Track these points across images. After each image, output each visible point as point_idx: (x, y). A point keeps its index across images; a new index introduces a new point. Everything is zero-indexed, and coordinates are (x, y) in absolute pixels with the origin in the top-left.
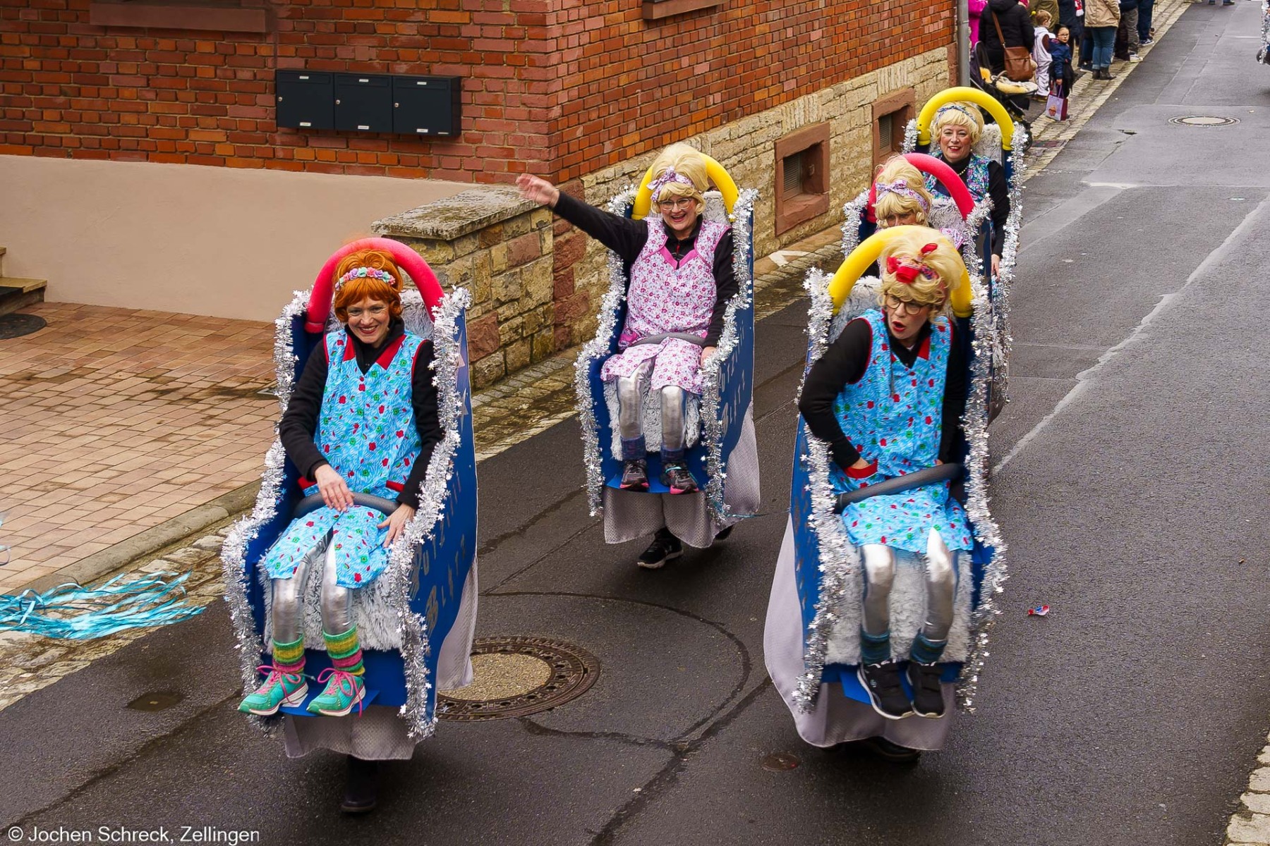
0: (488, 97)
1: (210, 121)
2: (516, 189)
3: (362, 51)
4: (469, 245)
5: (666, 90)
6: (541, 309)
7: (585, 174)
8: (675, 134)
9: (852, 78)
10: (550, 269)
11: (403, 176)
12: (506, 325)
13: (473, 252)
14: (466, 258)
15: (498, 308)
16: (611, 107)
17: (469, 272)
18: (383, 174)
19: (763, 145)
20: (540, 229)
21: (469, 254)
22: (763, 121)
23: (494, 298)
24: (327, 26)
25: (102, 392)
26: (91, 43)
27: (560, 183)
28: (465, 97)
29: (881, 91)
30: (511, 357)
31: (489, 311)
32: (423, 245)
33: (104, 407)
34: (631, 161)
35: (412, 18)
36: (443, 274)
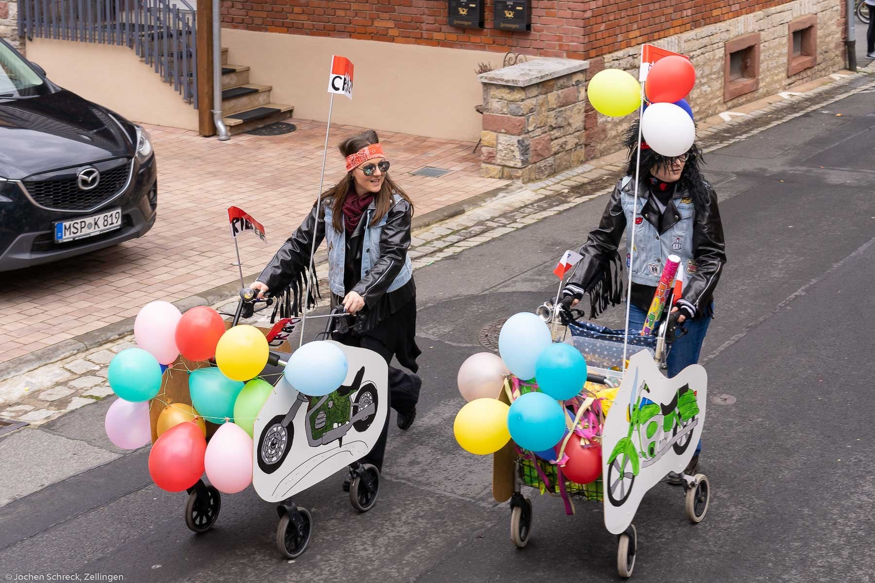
0: (548, 4)
1: (386, 16)
2: (564, 60)
4: (535, 91)
5: (657, 5)
6: (577, 134)
7: (605, 54)
8: (662, 33)
9: (776, 6)
10: (583, 110)
12: (555, 141)
13: (537, 96)
14: (533, 99)
15: (550, 131)
16: (623, 13)
17: (534, 107)
18: (485, 48)
19: (717, 44)
20: (577, 85)
21: (535, 96)
22: (718, 28)
23: (549, 125)
27: (590, 58)
28: (534, 3)
29: (795, 15)
30: (558, 161)
32: (507, 89)
34: (634, 48)
36: (519, 107)
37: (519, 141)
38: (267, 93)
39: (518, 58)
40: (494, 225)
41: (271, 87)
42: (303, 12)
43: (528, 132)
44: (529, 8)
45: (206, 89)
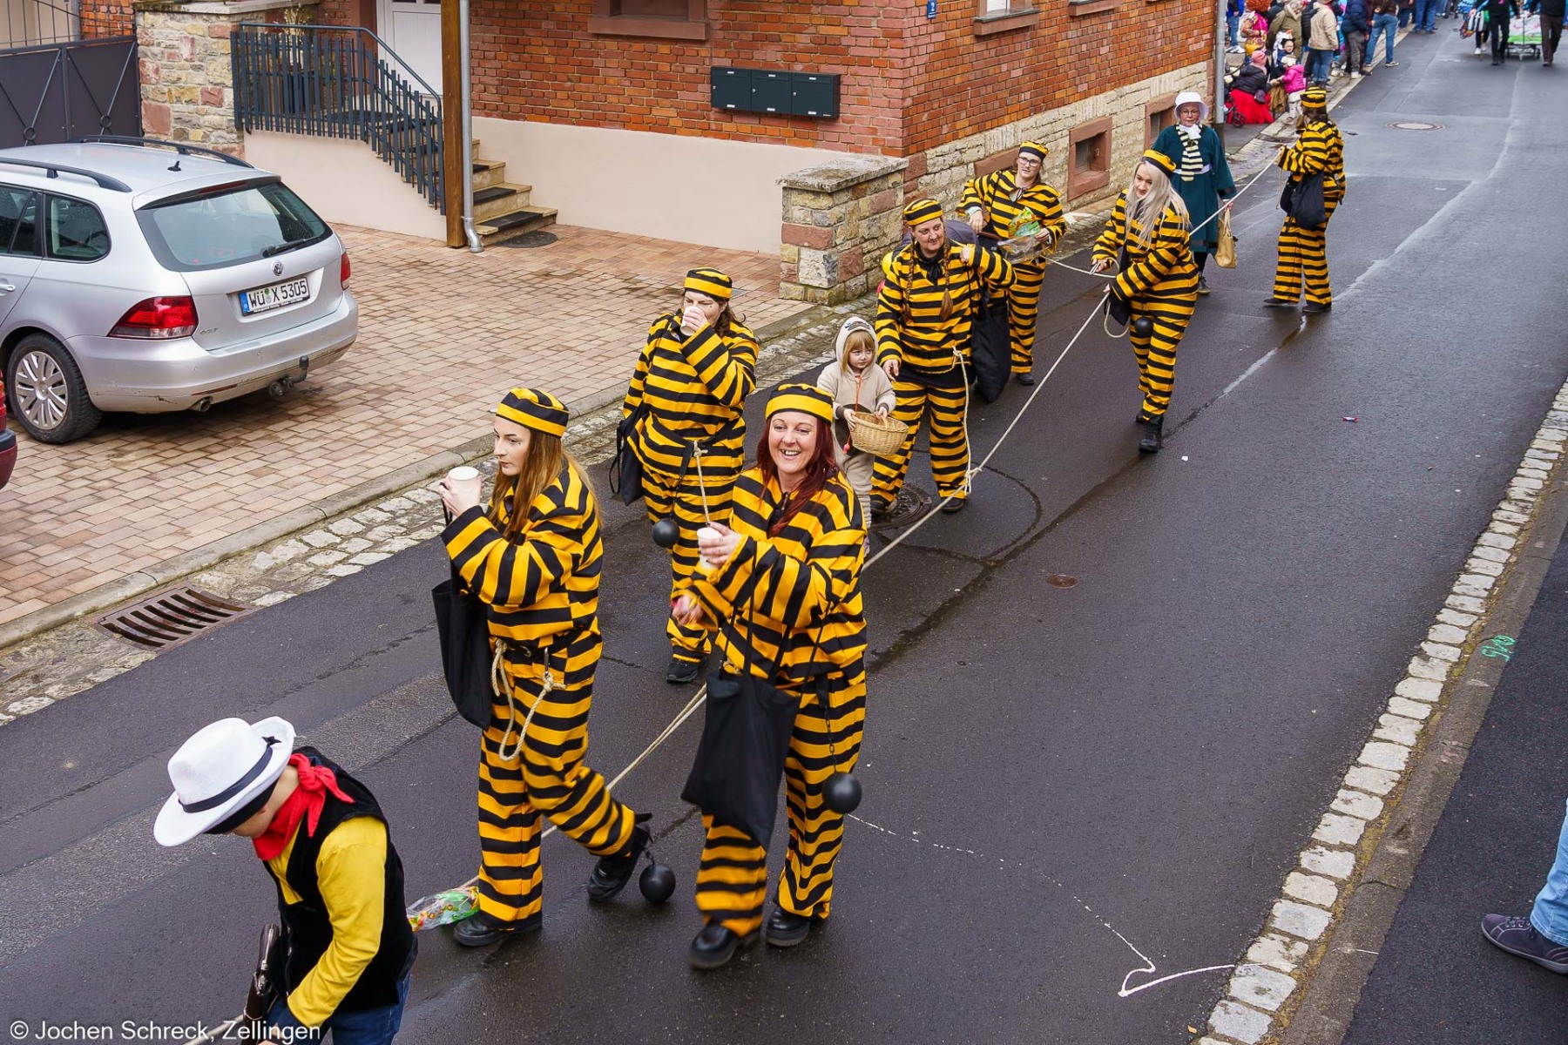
0: (860, 90)
1: (667, 102)
2: (879, 158)
3: (770, 56)
4: (844, 197)
5: (989, 88)
7: (928, 149)
8: (995, 121)
9: (1130, 84)
11: (798, 145)
12: (868, 256)
13: (846, 202)
14: (841, 206)
15: (862, 243)
16: (948, 100)
17: (843, 215)
18: (784, 144)
19: (1060, 132)
20: (894, 187)
21: (843, 203)
22: (1061, 114)
23: (860, 236)
24: (747, 36)
25: (595, 287)
26: (589, 46)
27: (909, 155)
28: (843, 89)
29: (1153, 94)
30: (871, 279)
31: (856, 245)
32: (810, 194)
33: (595, 297)
34: (961, 140)
35: (807, 31)
36: (825, 216)
37: (824, 257)
38: (525, 194)
40: (796, 360)
41: (531, 186)
42: (569, 98)
43: (836, 245)
45: (455, 192)
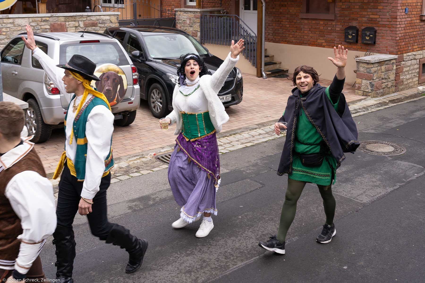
0: (382, 34)
1: (322, 38)
3: (355, 24)
4: (377, 65)
6: (392, 82)
10: (395, 73)
11: (362, 51)
12: (384, 84)
14: (376, 68)
16: (411, 39)
17: (376, 71)
18: (358, 51)
20: (393, 64)
23: (382, 77)
27: (398, 55)
28: (377, 34)
30: (385, 91)
31: (380, 80)
32: (366, 64)
36: (370, 70)
37: (370, 82)
38: (279, 64)
39: (370, 54)
41: (281, 62)
42: (293, 37)
43: (374, 80)
44: (375, 36)
45: (259, 61)
